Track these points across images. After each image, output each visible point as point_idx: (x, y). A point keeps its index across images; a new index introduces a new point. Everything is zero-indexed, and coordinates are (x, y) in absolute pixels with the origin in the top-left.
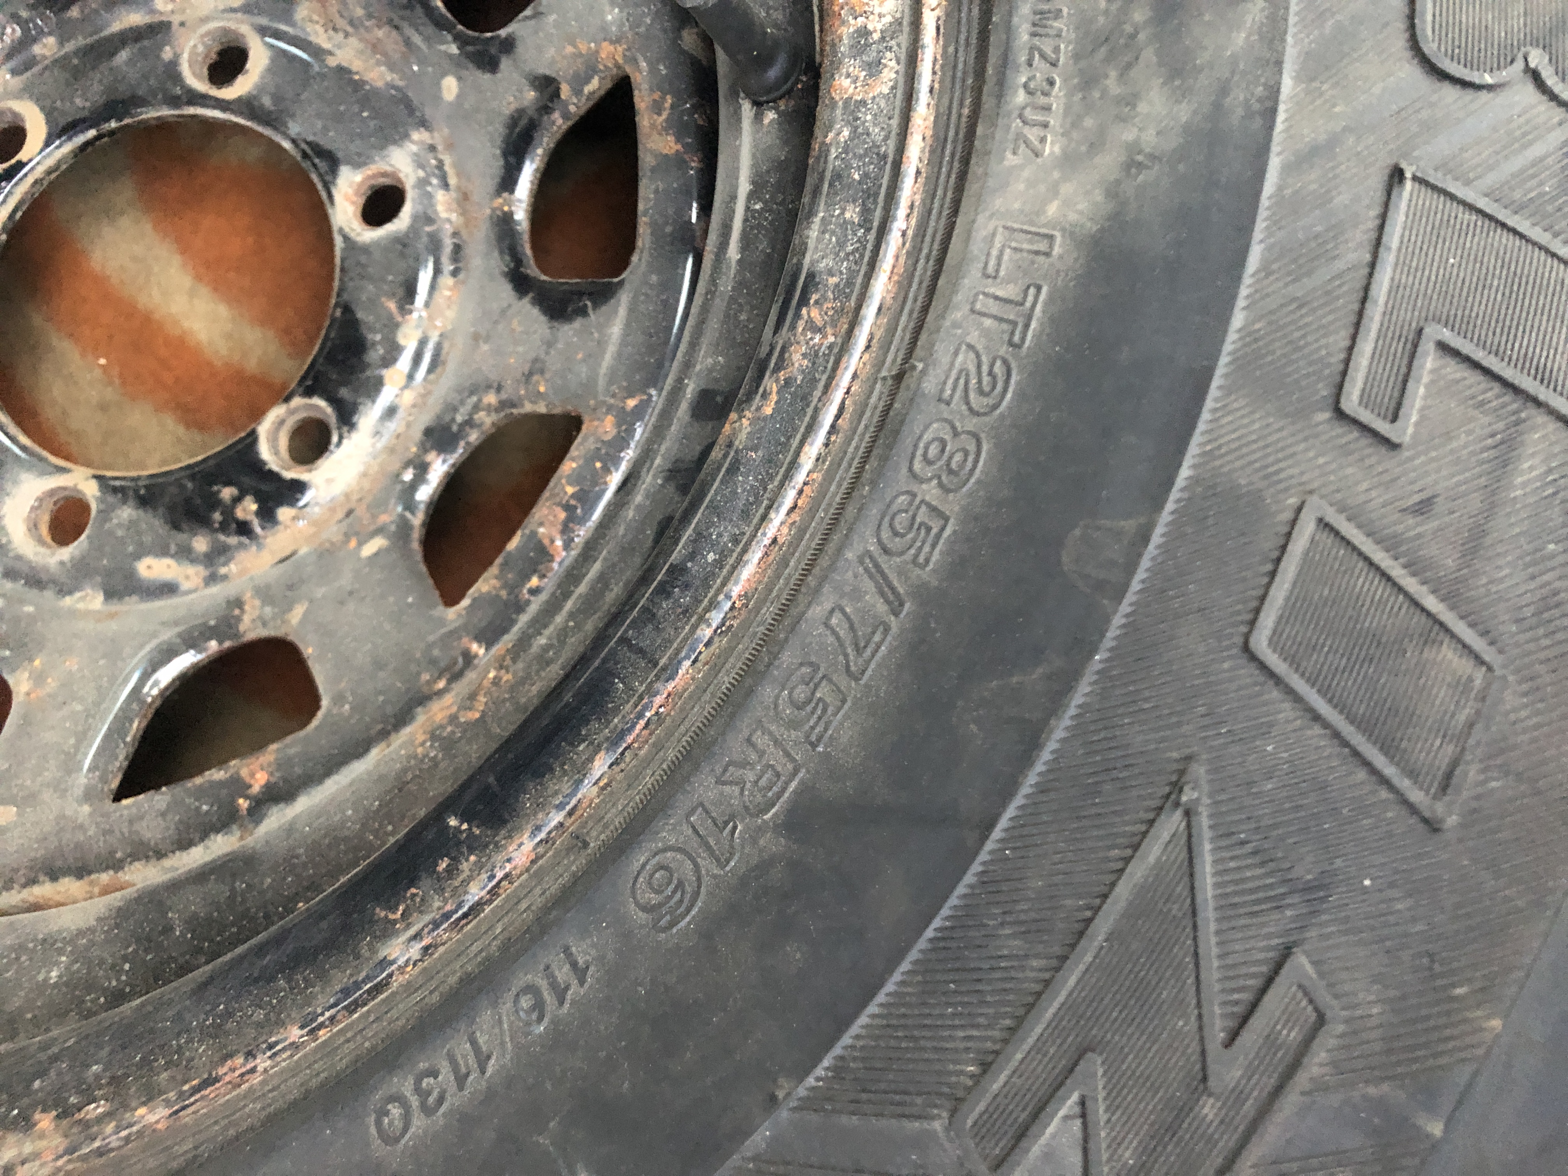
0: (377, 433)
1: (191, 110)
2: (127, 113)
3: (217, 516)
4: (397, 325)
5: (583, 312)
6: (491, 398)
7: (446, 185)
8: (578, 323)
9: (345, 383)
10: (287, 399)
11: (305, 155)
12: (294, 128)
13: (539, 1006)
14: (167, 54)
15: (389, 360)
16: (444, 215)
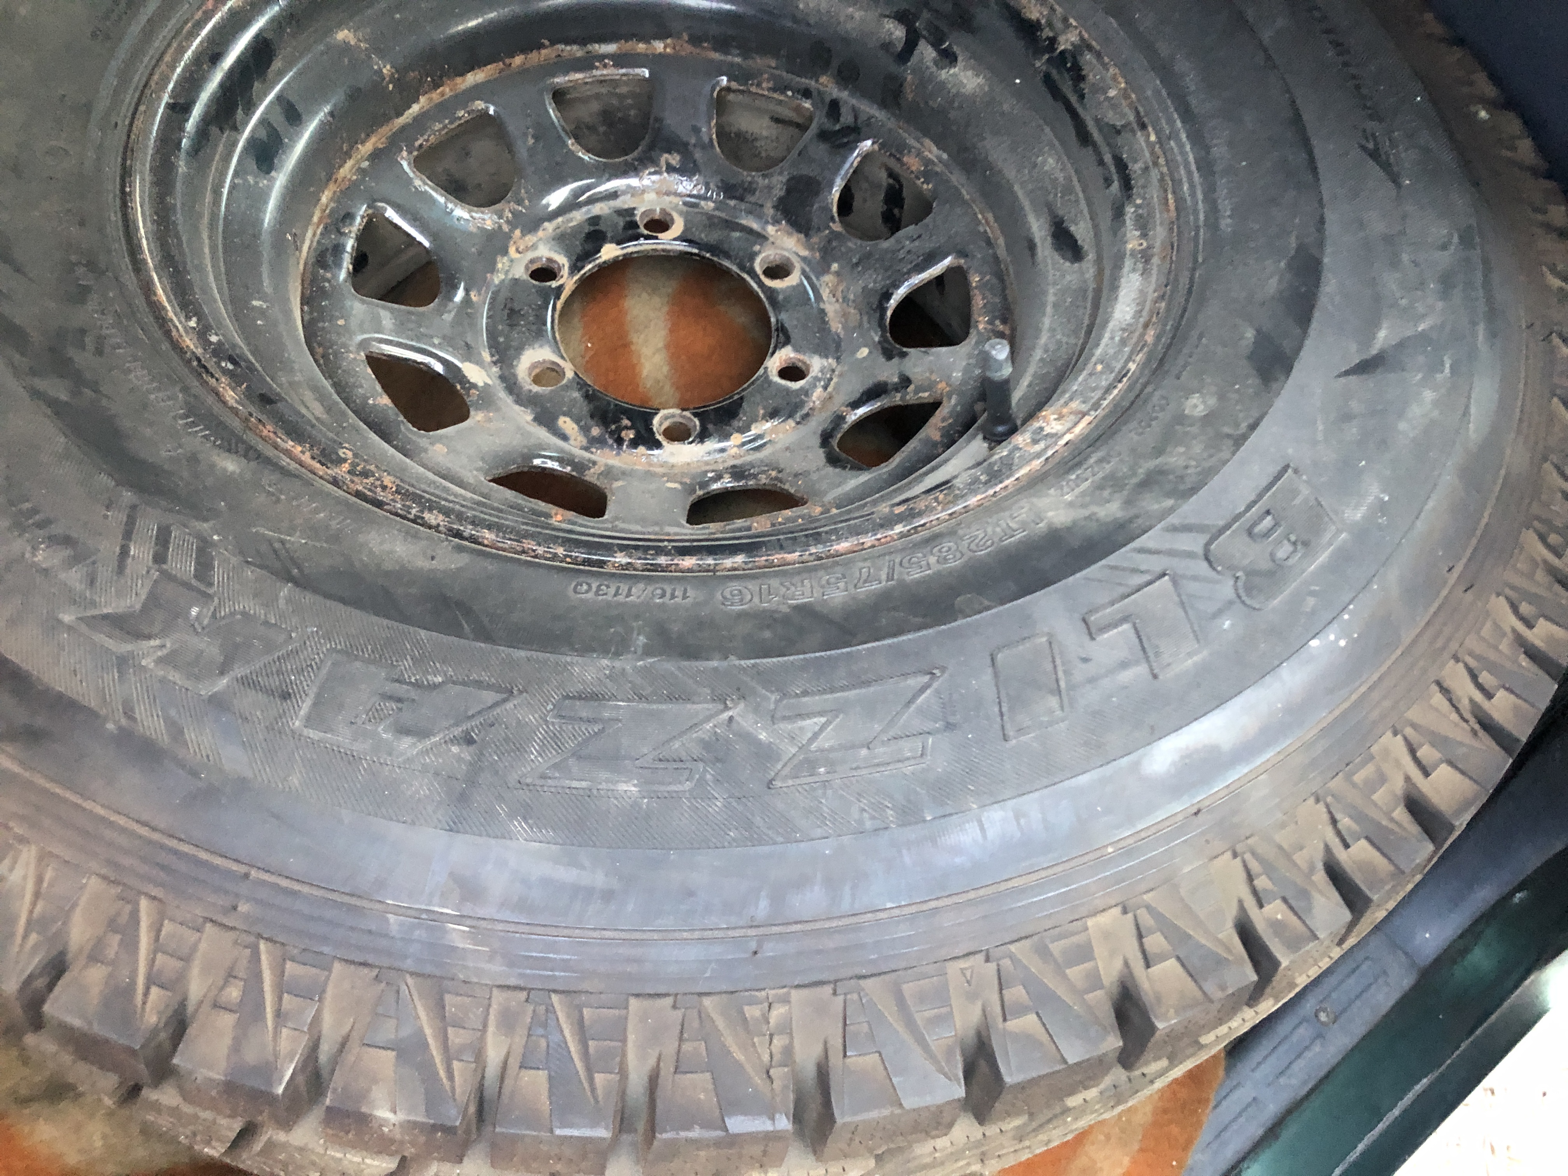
0: (709, 453)
1: (745, 276)
2: (718, 256)
3: (613, 427)
4: (756, 421)
5: (844, 468)
6: (774, 474)
7: (825, 388)
8: (838, 470)
9: (715, 425)
10: (683, 410)
11: (777, 330)
12: (783, 316)
13: (663, 596)
14: (757, 248)
15: (742, 430)
16: (814, 398)
